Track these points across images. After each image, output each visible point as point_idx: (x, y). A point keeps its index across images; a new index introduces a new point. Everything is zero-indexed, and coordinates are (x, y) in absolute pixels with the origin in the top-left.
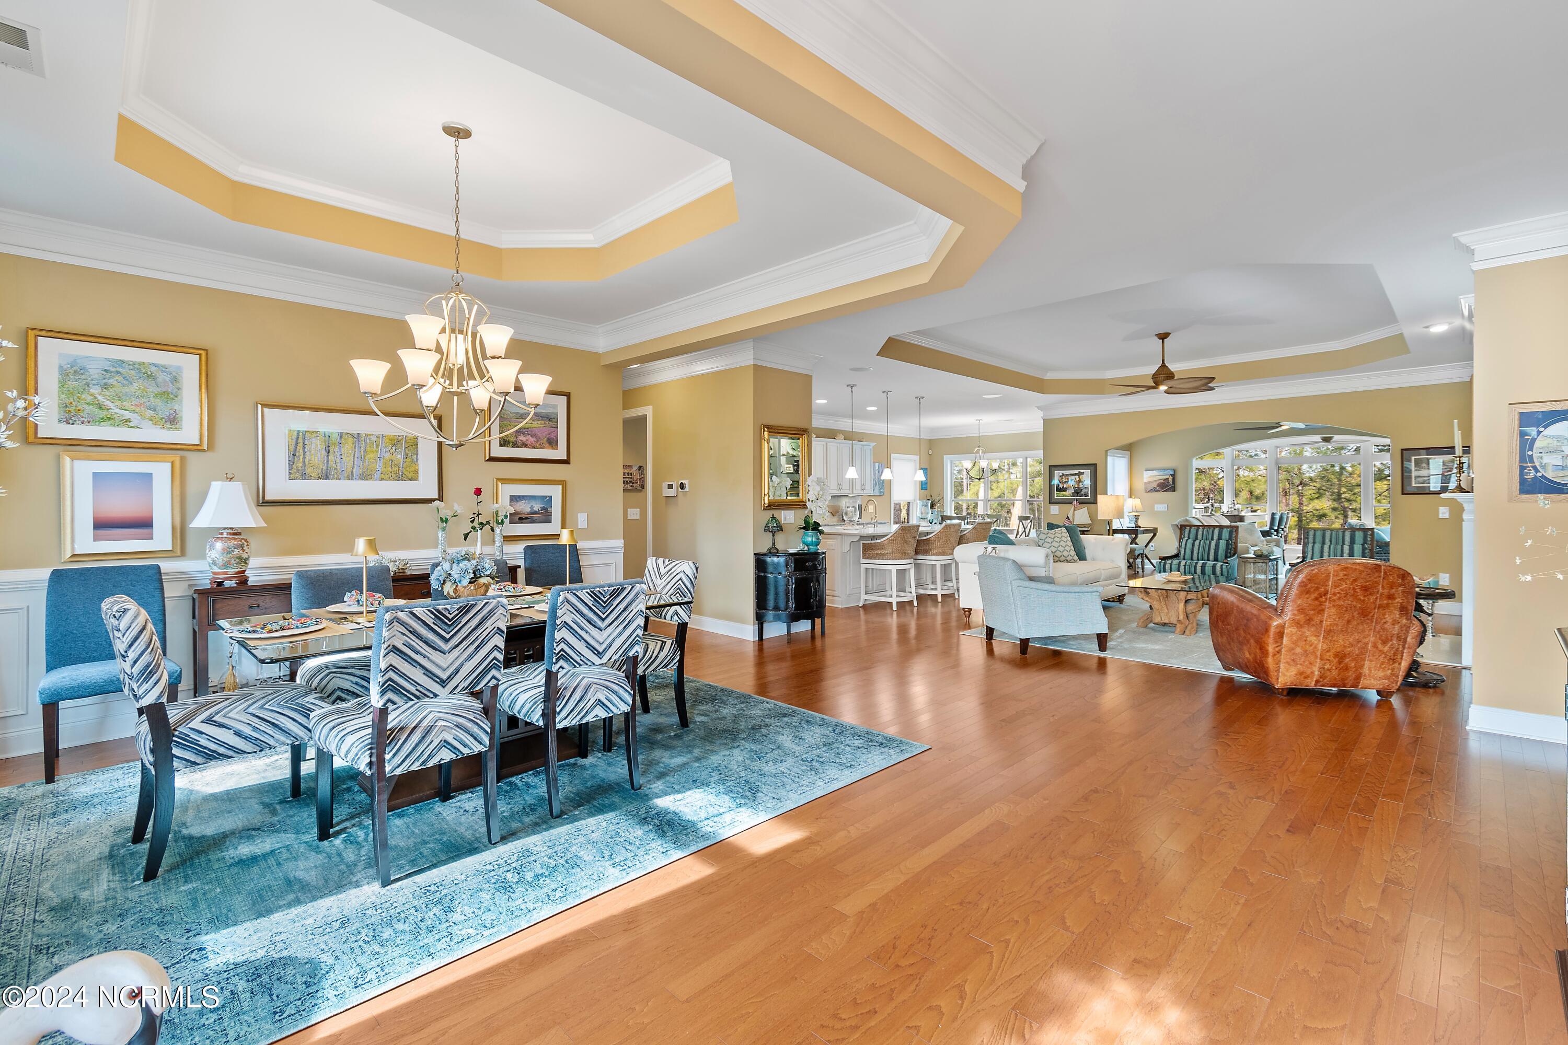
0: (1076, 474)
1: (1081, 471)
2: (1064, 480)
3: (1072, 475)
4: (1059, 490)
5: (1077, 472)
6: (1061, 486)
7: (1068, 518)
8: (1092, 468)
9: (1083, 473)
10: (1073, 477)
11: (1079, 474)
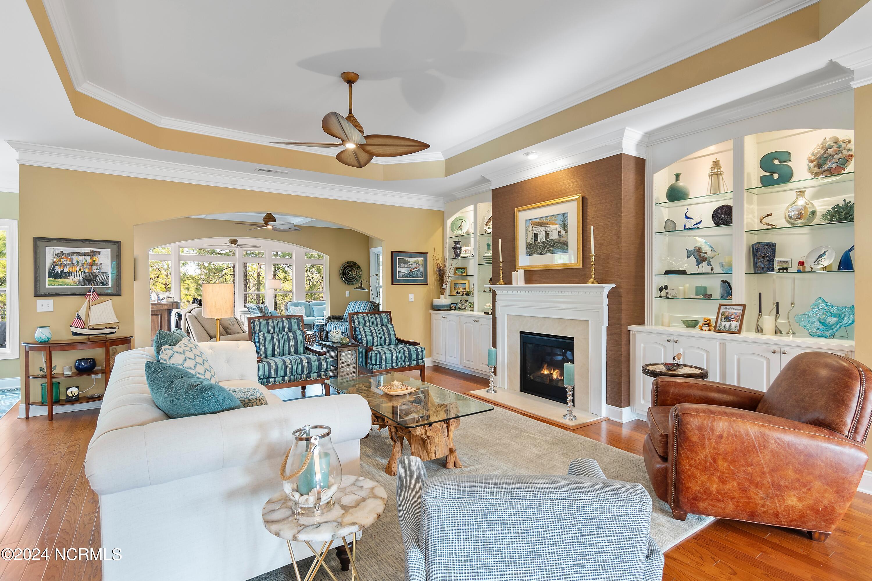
0: (86, 254)
1: (96, 250)
2: (64, 261)
3: (79, 254)
4: (53, 274)
5: (88, 250)
6: (58, 269)
7: (79, 317)
8: (115, 246)
9: (99, 253)
10: (80, 258)
11: (92, 254)
